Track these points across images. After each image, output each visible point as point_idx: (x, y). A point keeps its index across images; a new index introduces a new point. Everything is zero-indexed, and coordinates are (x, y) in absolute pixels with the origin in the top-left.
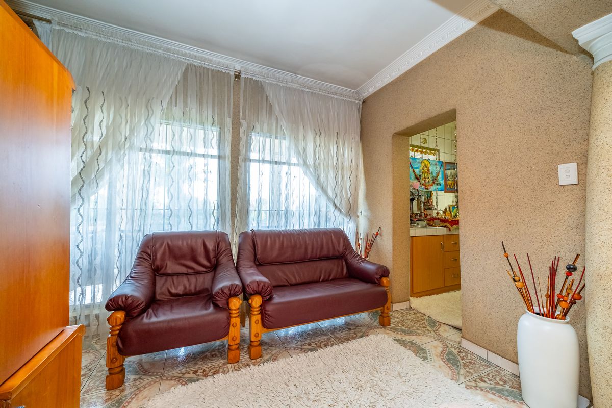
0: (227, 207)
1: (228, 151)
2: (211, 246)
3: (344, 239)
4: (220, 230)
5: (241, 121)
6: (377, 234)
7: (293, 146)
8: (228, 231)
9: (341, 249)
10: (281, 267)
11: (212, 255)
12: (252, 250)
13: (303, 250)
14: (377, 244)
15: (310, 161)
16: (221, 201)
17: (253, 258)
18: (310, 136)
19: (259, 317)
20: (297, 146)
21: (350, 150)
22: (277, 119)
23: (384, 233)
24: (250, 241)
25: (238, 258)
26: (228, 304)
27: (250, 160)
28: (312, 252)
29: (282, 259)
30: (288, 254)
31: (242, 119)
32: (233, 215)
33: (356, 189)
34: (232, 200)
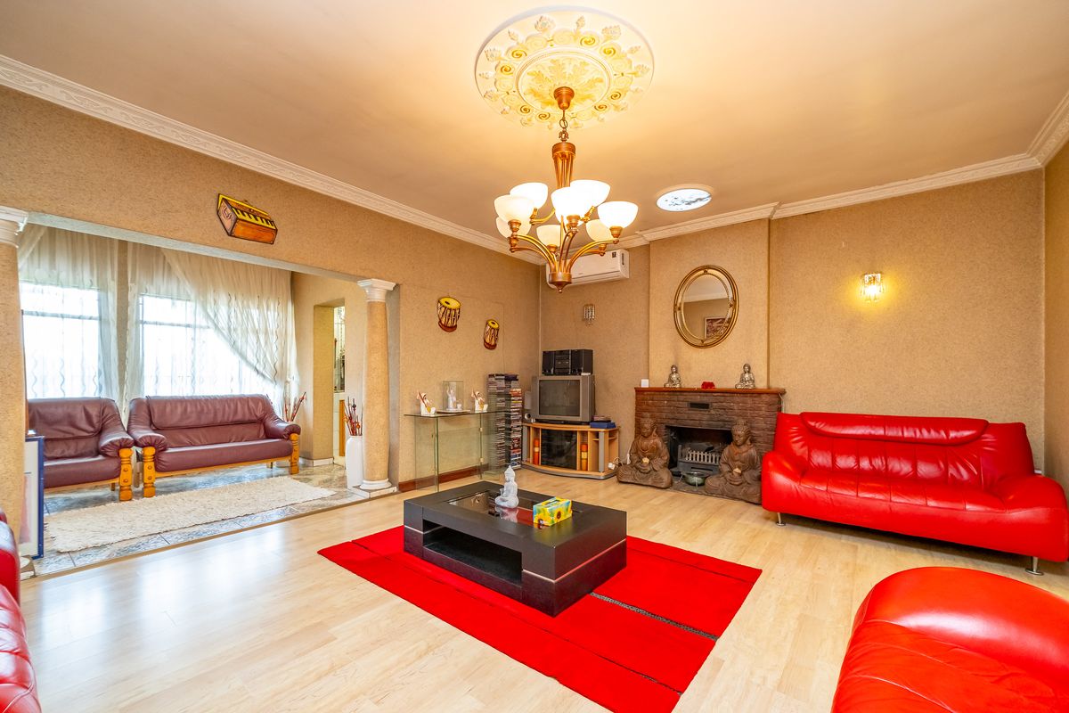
0: (113, 373)
1: (113, 315)
2: (94, 412)
3: (264, 405)
4: (104, 396)
5: (130, 284)
6: (303, 398)
7: (199, 309)
8: (115, 397)
9: (259, 414)
10: (185, 431)
11: (95, 420)
12: (147, 416)
13: (212, 415)
14: (303, 407)
15: (223, 323)
16: (104, 367)
17: (148, 422)
18: (223, 299)
19: (152, 464)
20: (205, 310)
21: (276, 314)
22: (178, 279)
23: (308, 398)
24: (145, 408)
25: (129, 422)
26: (118, 454)
27: (143, 323)
28: (223, 416)
29: (184, 423)
30: (192, 421)
31: (132, 282)
32: (122, 381)
33: (284, 354)
34: (119, 366)
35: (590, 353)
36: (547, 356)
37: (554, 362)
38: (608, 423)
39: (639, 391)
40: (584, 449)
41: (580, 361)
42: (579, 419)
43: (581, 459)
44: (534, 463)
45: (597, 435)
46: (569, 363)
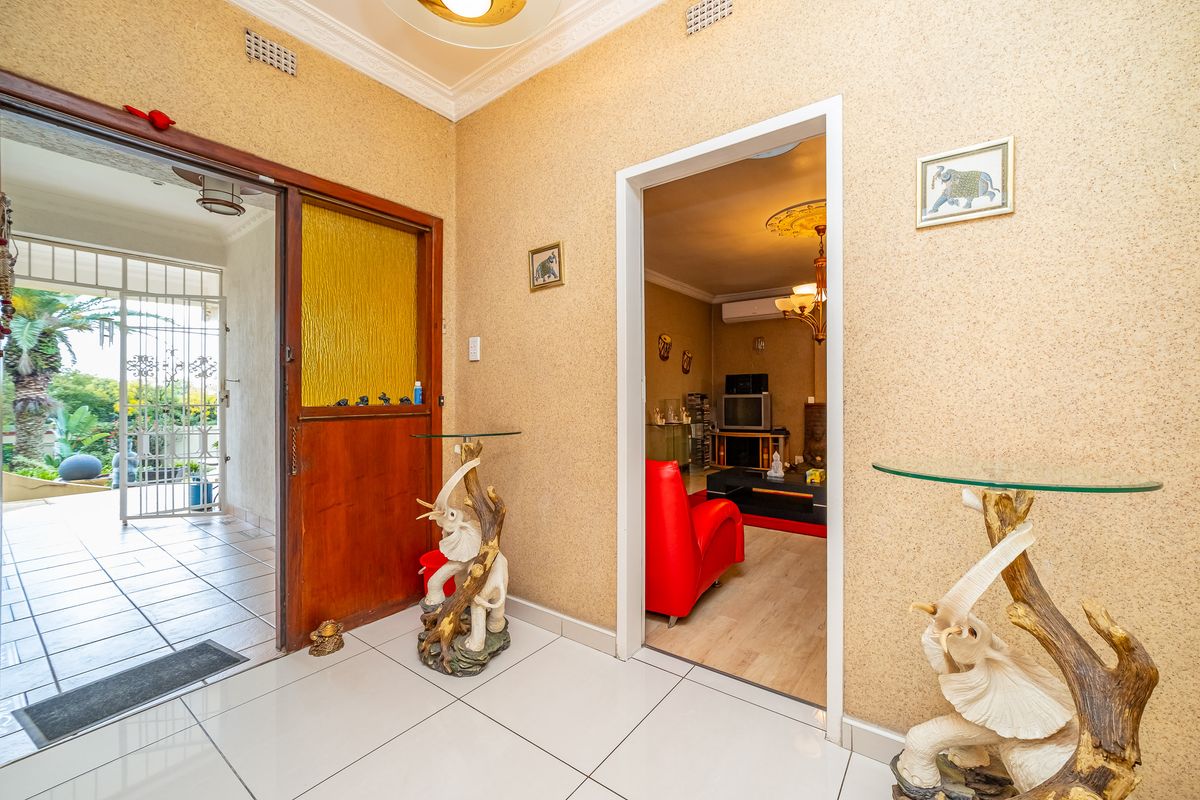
35: (766, 376)
36: (729, 378)
37: (734, 383)
38: (784, 431)
39: (808, 406)
40: (766, 450)
41: (759, 382)
42: (762, 428)
43: (763, 459)
44: (719, 463)
45: (776, 440)
46: (750, 384)
